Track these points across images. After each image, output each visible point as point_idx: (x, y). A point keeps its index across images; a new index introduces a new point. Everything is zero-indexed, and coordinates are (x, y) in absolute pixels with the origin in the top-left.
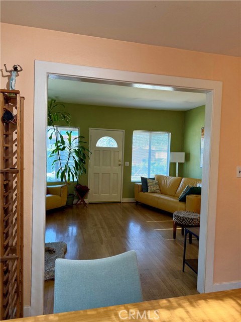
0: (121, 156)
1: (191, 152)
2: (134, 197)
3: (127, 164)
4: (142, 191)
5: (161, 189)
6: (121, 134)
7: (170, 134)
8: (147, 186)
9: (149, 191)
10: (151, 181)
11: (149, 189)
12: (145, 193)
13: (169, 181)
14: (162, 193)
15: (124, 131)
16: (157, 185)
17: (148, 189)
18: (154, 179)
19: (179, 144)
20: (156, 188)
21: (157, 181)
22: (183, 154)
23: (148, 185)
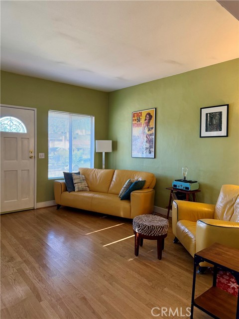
0: (32, 144)
1: (118, 140)
2: (54, 199)
3: (42, 156)
4: (66, 190)
5: (90, 186)
6: (32, 113)
7: (94, 118)
8: (73, 184)
9: (76, 190)
10: (78, 176)
11: (76, 188)
12: (71, 193)
13: (99, 174)
14: (91, 191)
15: (36, 109)
16: (85, 182)
17: (74, 187)
18: (79, 173)
19: (104, 131)
20: (84, 185)
21: (83, 176)
22: (110, 142)
23: (75, 182)
